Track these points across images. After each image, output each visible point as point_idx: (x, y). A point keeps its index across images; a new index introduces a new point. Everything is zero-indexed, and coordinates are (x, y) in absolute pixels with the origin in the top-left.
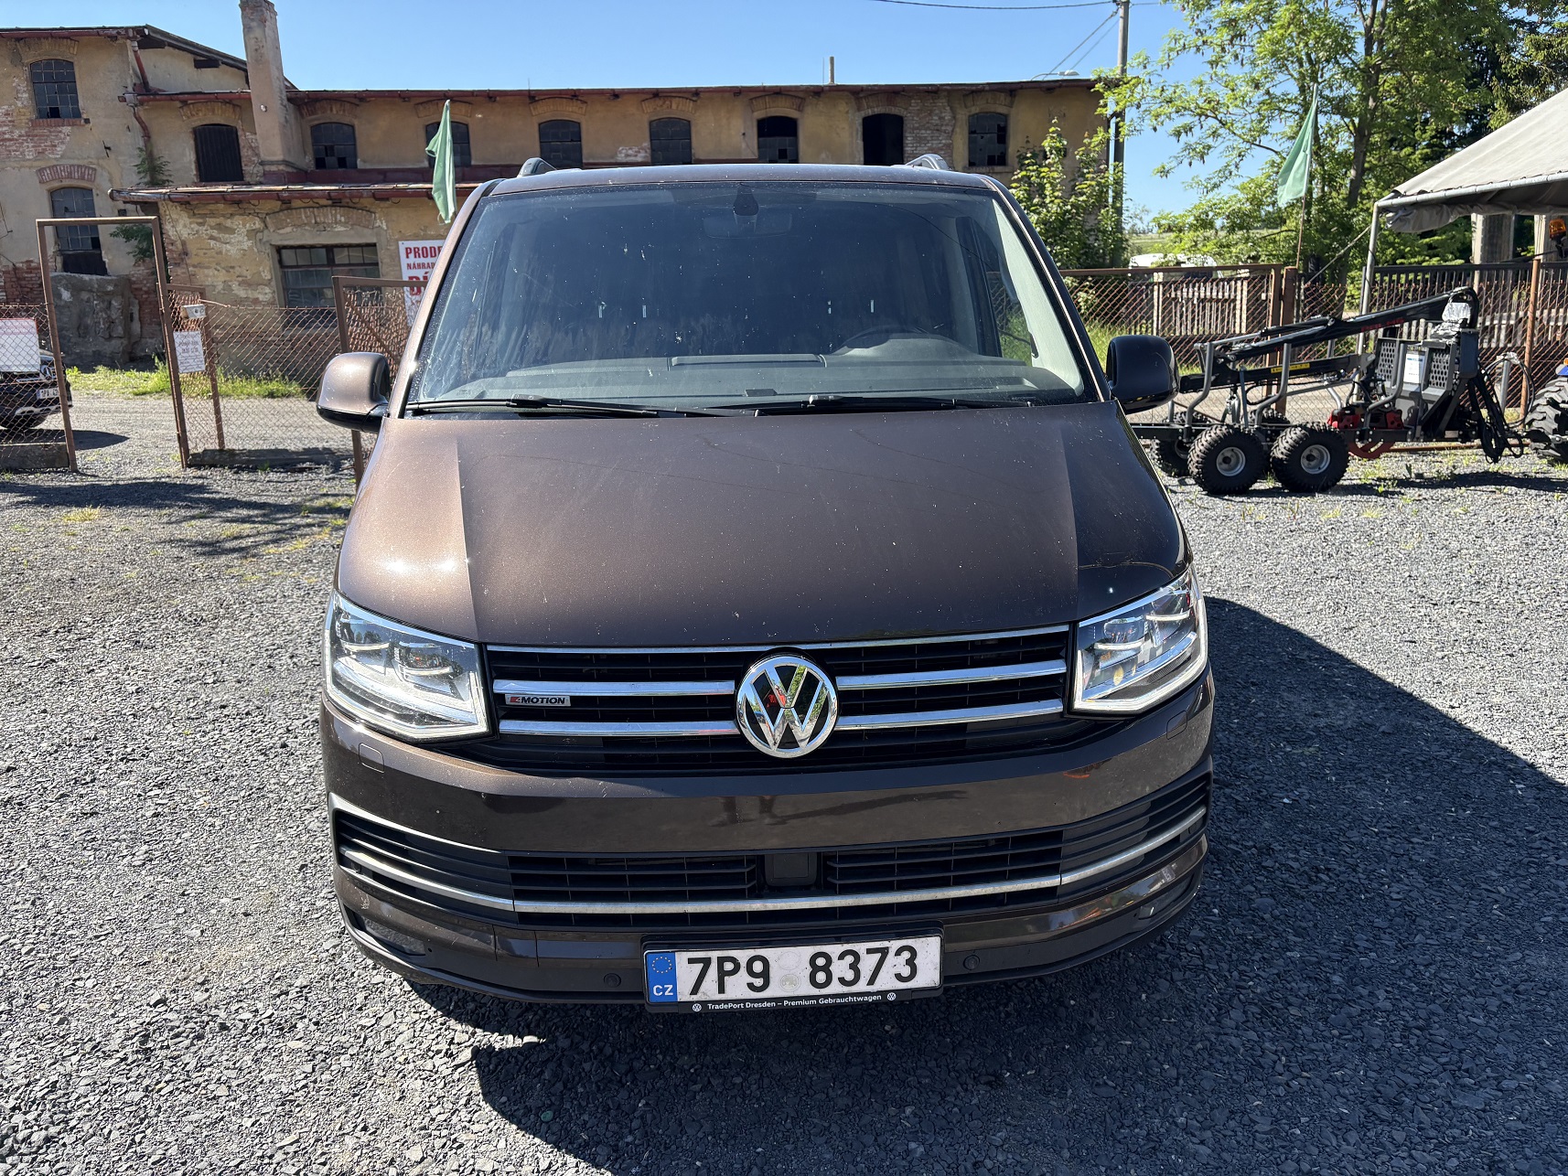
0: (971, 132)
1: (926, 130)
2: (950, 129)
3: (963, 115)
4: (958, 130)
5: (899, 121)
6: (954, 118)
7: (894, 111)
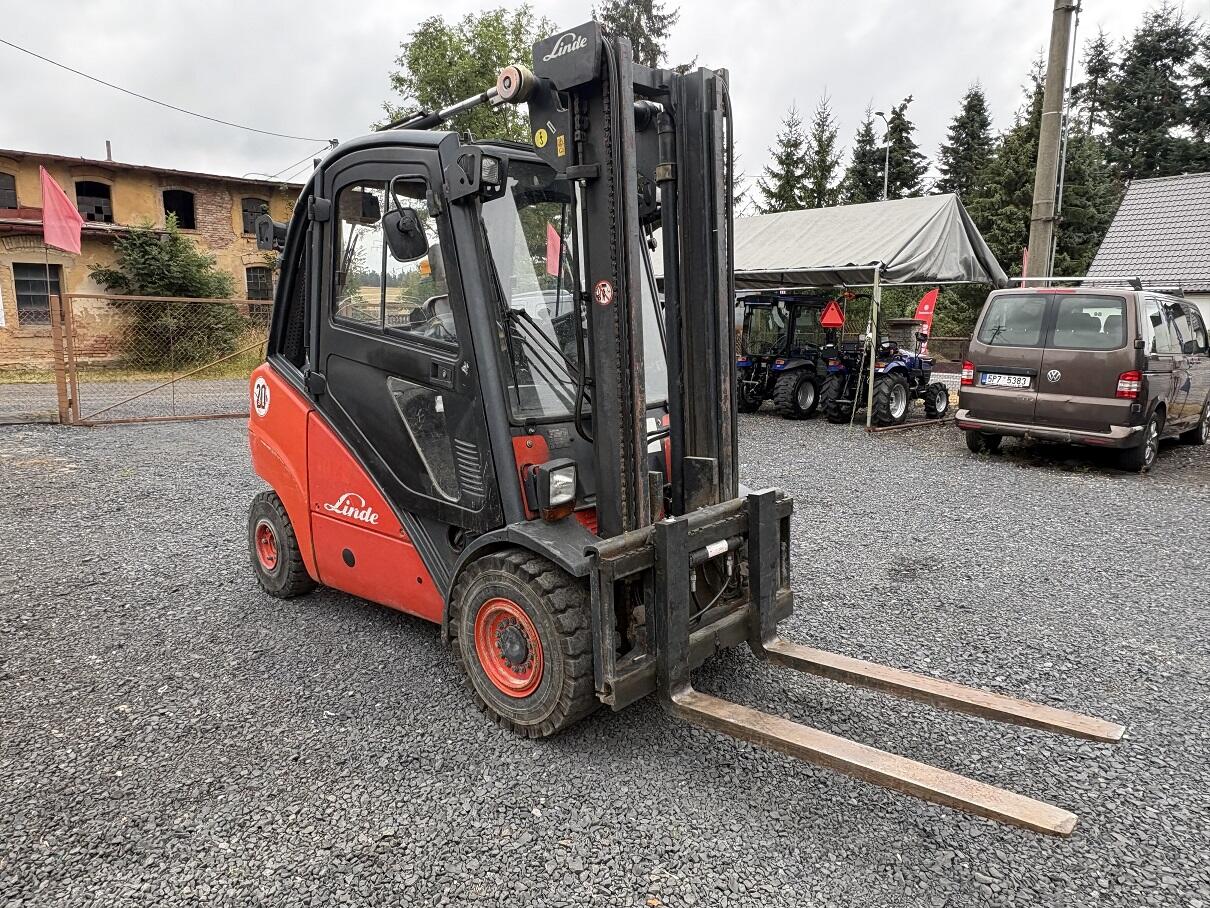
0: (244, 211)
1: (213, 204)
2: (229, 206)
3: (238, 200)
4: (235, 208)
5: (191, 196)
6: (232, 199)
7: (188, 190)
